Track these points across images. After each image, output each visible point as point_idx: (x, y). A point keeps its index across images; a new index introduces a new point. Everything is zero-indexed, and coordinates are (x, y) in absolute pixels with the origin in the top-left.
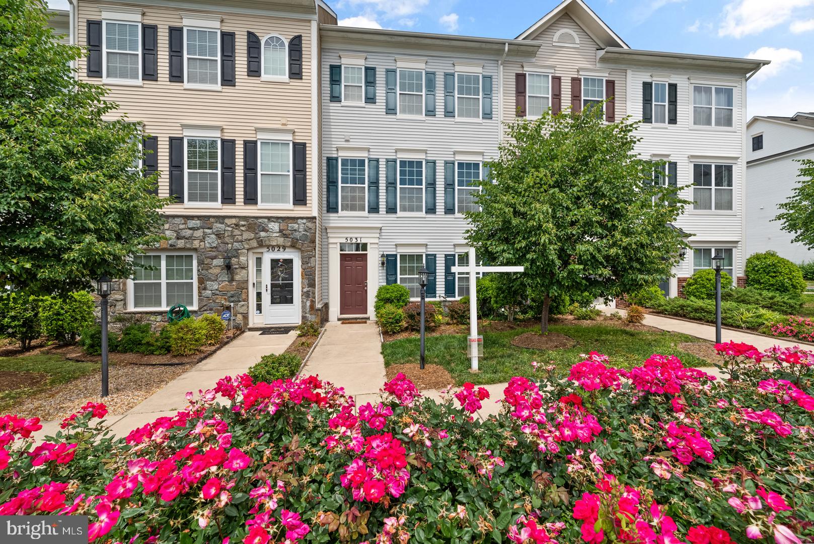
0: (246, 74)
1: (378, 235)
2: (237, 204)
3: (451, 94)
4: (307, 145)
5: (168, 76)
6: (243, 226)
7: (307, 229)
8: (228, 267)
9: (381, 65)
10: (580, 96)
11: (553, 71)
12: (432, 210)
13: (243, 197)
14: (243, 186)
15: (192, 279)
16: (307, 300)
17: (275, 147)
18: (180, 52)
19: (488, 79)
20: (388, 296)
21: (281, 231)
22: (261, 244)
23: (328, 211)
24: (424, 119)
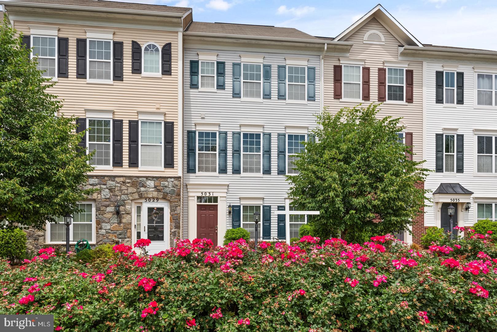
0: (131, 72)
1: (226, 191)
2: (124, 167)
3: (283, 82)
4: (175, 124)
5: (75, 74)
6: (128, 183)
7: (174, 185)
8: (118, 213)
9: (229, 60)
10: (385, 83)
11: (363, 64)
12: (267, 171)
13: (128, 162)
14: (128, 153)
15: (91, 221)
16: (174, 238)
17: (151, 125)
18: (85, 56)
19: (312, 70)
20: (234, 236)
21: (155, 187)
22: (141, 197)
23: (188, 172)
24: (262, 101)
